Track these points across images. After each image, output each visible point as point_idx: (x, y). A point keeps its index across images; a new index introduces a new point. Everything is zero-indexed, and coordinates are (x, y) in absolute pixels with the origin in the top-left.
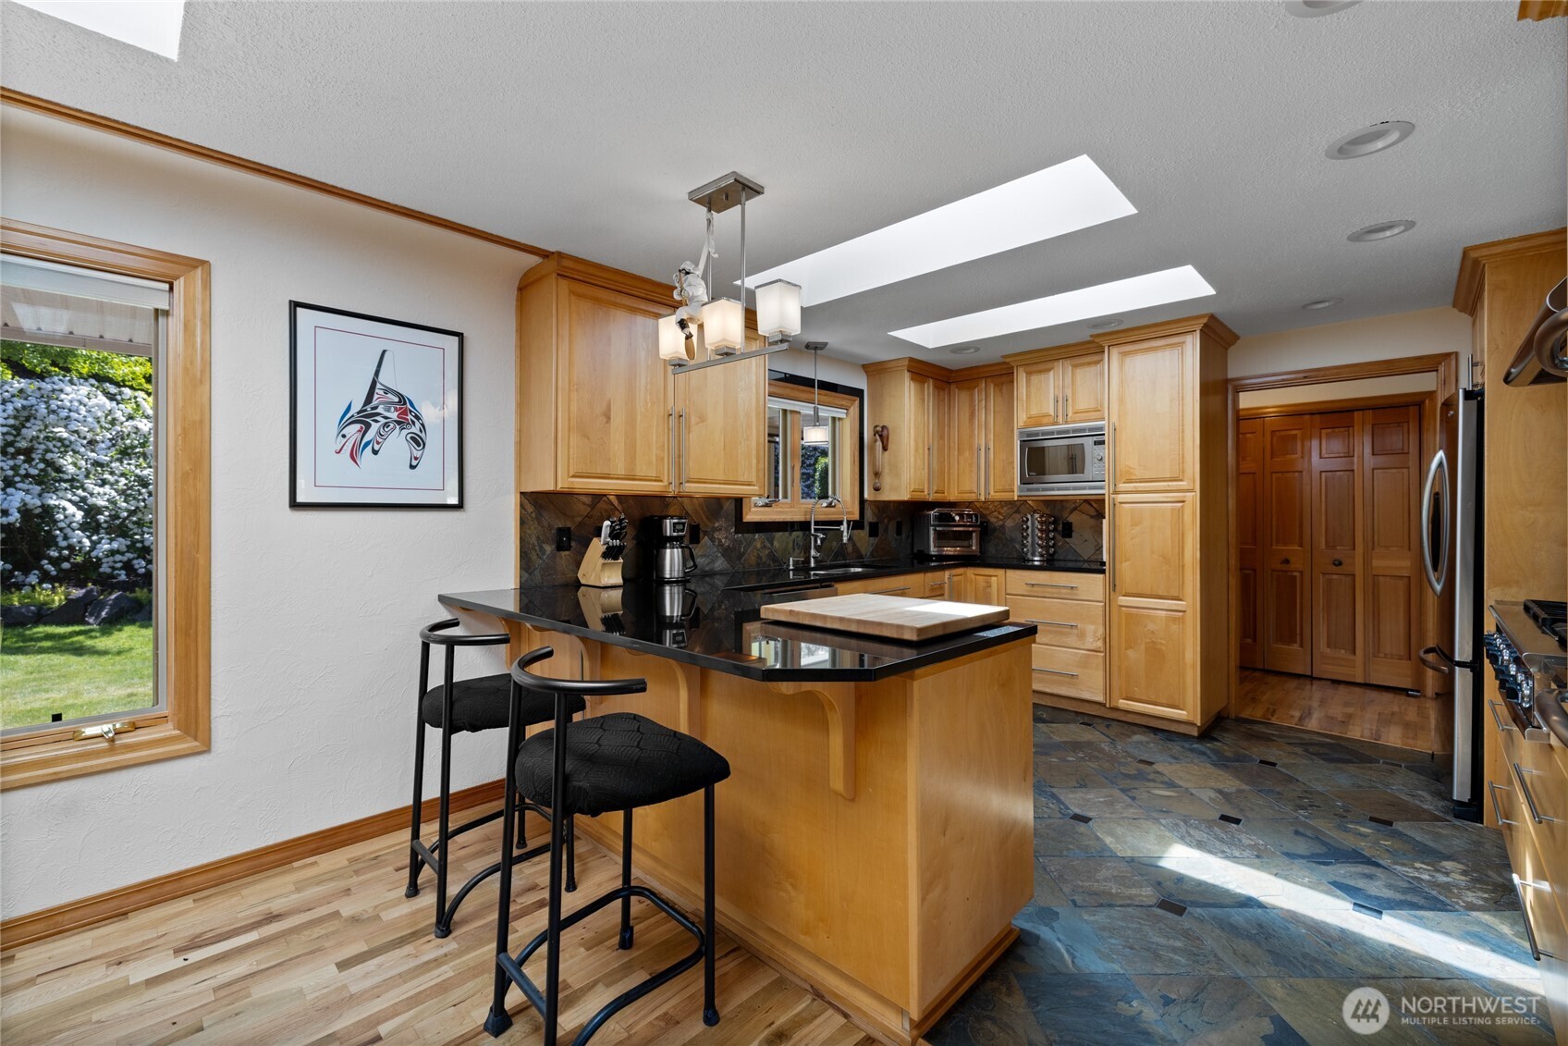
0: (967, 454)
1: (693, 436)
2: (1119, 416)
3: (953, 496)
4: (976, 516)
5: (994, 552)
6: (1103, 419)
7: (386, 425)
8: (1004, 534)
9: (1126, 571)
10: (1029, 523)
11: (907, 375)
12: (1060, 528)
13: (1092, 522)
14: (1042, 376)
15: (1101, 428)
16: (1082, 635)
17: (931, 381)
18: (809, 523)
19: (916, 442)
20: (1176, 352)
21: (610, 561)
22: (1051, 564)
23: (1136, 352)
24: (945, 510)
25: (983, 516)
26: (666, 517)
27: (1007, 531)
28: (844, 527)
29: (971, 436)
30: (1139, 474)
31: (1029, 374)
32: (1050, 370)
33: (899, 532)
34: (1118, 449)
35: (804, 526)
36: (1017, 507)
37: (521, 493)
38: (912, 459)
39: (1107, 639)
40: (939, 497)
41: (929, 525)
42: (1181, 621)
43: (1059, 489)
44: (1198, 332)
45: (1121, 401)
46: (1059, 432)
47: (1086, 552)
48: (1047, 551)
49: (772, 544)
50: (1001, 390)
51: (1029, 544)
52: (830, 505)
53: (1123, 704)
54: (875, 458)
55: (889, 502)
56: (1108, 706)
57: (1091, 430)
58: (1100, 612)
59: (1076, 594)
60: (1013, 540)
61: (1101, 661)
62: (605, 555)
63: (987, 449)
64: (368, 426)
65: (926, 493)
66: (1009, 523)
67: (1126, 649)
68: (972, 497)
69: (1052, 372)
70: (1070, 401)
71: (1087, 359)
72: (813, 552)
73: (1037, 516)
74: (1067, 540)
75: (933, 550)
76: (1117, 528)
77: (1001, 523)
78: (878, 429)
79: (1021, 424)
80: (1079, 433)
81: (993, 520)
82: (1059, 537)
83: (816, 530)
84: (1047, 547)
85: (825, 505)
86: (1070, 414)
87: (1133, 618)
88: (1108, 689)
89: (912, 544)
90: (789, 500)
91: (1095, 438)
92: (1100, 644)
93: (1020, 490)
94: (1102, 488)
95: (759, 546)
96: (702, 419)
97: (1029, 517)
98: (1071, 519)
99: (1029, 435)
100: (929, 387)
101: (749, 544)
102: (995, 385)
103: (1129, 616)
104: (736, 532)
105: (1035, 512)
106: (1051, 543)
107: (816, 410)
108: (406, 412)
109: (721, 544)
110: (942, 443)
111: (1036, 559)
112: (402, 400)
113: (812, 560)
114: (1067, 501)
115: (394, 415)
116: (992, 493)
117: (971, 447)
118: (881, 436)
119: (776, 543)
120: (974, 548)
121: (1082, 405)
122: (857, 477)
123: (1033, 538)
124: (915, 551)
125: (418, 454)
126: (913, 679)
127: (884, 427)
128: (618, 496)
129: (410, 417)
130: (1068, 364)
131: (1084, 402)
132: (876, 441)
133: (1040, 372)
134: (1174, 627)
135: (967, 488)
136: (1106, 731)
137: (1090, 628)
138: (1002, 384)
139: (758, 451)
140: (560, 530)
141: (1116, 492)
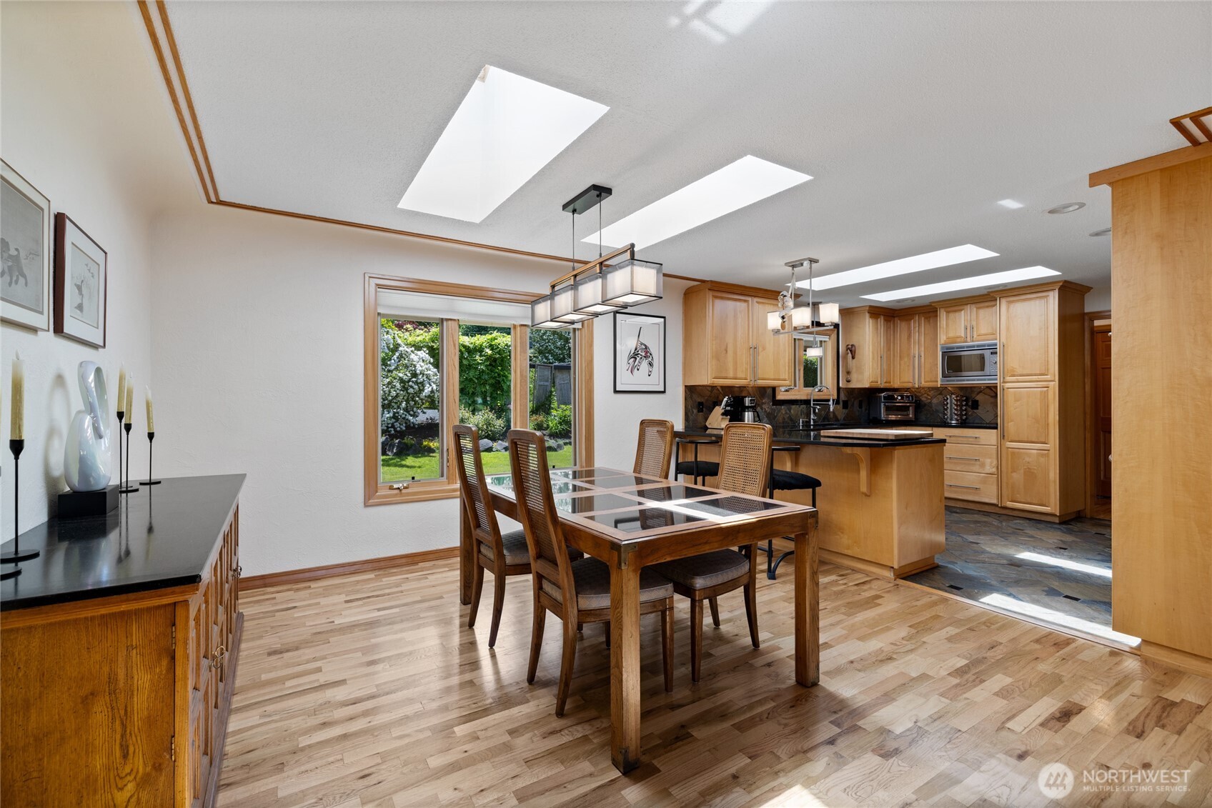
0: (906, 360)
1: (760, 357)
2: (1007, 339)
3: (896, 384)
4: (912, 397)
5: (924, 419)
6: (996, 339)
7: (641, 358)
8: (931, 407)
9: (1011, 427)
10: (949, 401)
11: (867, 315)
12: (970, 403)
13: (992, 400)
14: (957, 314)
15: (996, 345)
16: (983, 465)
17: (882, 317)
18: (810, 400)
19: (873, 353)
20: (1043, 301)
21: (725, 417)
22: (963, 424)
23: (1018, 301)
24: (890, 393)
25: (916, 396)
26: (746, 397)
27: (933, 405)
28: (831, 403)
29: (909, 348)
30: (1019, 371)
31: (948, 312)
32: (962, 310)
33: (860, 407)
34: (1006, 357)
35: (807, 402)
36: (940, 391)
37: (686, 386)
38: (871, 364)
39: (999, 467)
40: (887, 385)
41: (880, 402)
42: (1047, 456)
43: (968, 380)
44: (1057, 290)
45: (1008, 329)
46: (968, 347)
47: (988, 418)
48: (961, 418)
49: (790, 412)
50: (929, 321)
51: (949, 414)
52: (820, 391)
53: (1009, 504)
54: (847, 363)
55: (855, 388)
56: (1000, 505)
57: (989, 345)
58: (995, 452)
59: (979, 441)
60: (937, 411)
61: (995, 480)
62: (723, 414)
63: (920, 356)
64: (636, 359)
65: (879, 383)
66: (935, 401)
67: (1011, 472)
68: (909, 385)
69: (963, 312)
70: (975, 329)
71: (986, 304)
72: (812, 417)
73: (953, 396)
74: (975, 411)
75: (883, 416)
76: (1005, 403)
77: (929, 401)
78: (849, 346)
79: (942, 342)
80: (981, 347)
81: (923, 399)
82: (969, 409)
83: (814, 404)
84: (961, 415)
85: (817, 390)
86: (975, 336)
87: (1015, 454)
88: (1000, 496)
89: (869, 414)
90: (797, 388)
91: (991, 351)
92: (994, 470)
93: (942, 381)
94: (996, 379)
95: (784, 413)
96: (764, 349)
97: (948, 397)
98: (977, 398)
99: (947, 349)
100: (881, 320)
101: (779, 411)
102: (925, 318)
103: (1013, 453)
104: (773, 405)
105: (952, 394)
106: (964, 413)
107: (815, 338)
108: (648, 354)
109: (766, 411)
110: (889, 354)
111: (953, 422)
112: (645, 346)
113: (812, 421)
114: (974, 387)
115: (643, 354)
116: (923, 383)
117: (909, 355)
118: (851, 351)
119: (792, 411)
120: (911, 416)
121: (983, 331)
122: (836, 374)
123: (951, 410)
124: (871, 418)
125: (651, 370)
126: (895, 450)
127: (852, 345)
128: (722, 387)
129: (649, 354)
130: (974, 308)
131: (984, 328)
132: (848, 353)
133: (955, 311)
134: (1042, 460)
135: (906, 380)
136: (998, 518)
137: (988, 461)
138: (930, 317)
139: (789, 363)
140: (699, 403)
141: (1004, 382)
